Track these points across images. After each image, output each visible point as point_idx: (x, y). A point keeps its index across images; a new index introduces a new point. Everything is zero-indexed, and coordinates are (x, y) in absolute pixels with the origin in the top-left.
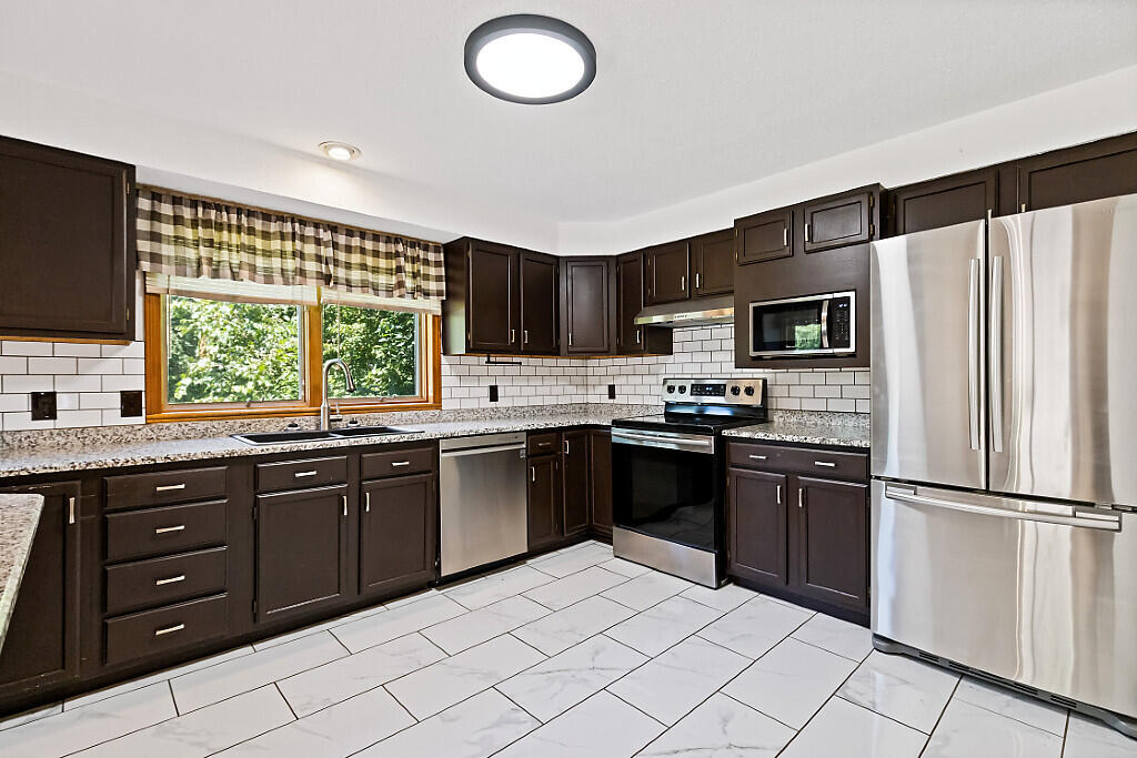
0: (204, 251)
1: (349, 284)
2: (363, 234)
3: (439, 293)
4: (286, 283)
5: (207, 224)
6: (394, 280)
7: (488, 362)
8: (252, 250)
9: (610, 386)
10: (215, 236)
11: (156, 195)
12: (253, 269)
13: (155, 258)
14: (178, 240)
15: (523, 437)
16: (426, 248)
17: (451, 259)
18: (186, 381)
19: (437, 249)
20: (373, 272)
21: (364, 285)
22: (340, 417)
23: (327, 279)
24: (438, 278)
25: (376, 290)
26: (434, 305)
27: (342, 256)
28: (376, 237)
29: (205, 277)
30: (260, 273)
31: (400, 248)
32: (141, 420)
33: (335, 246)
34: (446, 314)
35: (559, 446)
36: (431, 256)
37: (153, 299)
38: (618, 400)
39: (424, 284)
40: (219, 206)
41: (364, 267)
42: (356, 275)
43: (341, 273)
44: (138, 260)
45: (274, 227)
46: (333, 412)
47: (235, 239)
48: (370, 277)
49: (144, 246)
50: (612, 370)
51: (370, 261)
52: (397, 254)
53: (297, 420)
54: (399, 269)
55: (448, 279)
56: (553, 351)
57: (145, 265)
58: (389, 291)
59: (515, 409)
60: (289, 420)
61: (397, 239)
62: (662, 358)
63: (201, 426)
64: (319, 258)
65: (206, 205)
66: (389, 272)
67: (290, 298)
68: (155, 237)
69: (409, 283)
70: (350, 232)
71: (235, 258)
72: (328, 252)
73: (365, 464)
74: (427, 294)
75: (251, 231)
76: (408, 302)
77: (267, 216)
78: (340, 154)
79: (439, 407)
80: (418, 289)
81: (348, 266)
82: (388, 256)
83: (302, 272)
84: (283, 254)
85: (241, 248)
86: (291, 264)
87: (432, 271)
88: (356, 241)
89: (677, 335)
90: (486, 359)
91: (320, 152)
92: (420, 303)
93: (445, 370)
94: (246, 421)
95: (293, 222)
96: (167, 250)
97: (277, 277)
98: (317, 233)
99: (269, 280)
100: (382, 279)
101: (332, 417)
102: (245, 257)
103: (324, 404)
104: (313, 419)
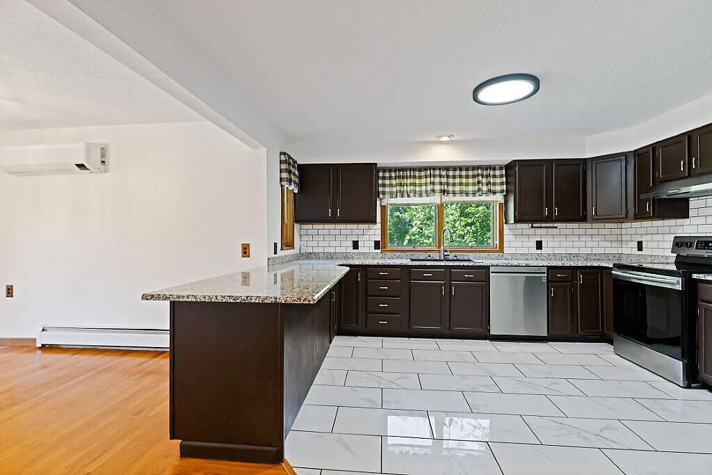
0: (398, 188)
1: (454, 193)
2: (461, 169)
3: (502, 191)
4: (428, 196)
5: (399, 177)
6: (476, 188)
7: (532, 227)
8: (415, 185)
9: (638, 242)
10: (402, 181)
11: (384, 170)
12: (415, 192)
13: (384, 193)
14: (391, 185)
15: (545, 270)
16: (494, 169)
17: (509, 172)
18: (408, 237)
19: (501, 169)
20: (466, 185)
21: (461, 192)
22: (449, 253)
23: (443, 192)
24: (502, 184)
25: (467, 194)
26: (499, 198)
27: (451, 181)
28: (467, 169)
29: (398, 198)
30: (417, 193)
31: (480, 172)
32: (379, 251)
33: (448, 177)
34: (506, 202)
35: (574, 277)
36: (498, 173)
37: (383, 208)
38: (645, 252)
39: (492, 188)
40: (403, 169)
41: (461, 184)
42: (457, 188)
43: (451, 188)
44: (379, 195)
45: (423, 173)
46: (446, 251)
47: (409, 181)
48: (464, 188)
49: (381, 189)
50: (639, 231)
51: (464, 181)
52: (478, 175)
53: (431, 254)
54: (479, 182)
55: (507, 183)
56: (583, 219)
57: (381, 196)
58: (474, 194)
59: (555, 255)
60: (428, 254)
61: (478, 168)
62: (680, 221)
63: (397, 254)
64: (441, 183)
65: (399, 170)
66: (474, 184)
67: (428, 202)
68: (384, 185)
69: (485, 188)
70: (455, 169)
71: (409, 189)
72: (444, 180)
73: (452, 274)
74: (494, 193)
75: (414, 177)
76: (484, 198)
77: (420, 170)
78: (445, 139)
79: (502, 252)
80: (490, 191)
81: (454, 185)
82: (474, 176)
83: (433, 191)
84: (426, 184)
85: (411, 184)
86: (429, 188)
87: (498, 180)
88: (457, 173)
89: (693, 203)
90: (530, 225)
91: (438, 139)
92: (491, 198)
93: (506, 232)
94: (413, 253)
95: (430, 170)
96: (387, 189)
97: (424, 194)
98: (440, 172)
99: (421, 195)
100: (471, 188)
101: (445, 253)
102: (412, 188)
103: (442, 248)
104: (438, 254)
